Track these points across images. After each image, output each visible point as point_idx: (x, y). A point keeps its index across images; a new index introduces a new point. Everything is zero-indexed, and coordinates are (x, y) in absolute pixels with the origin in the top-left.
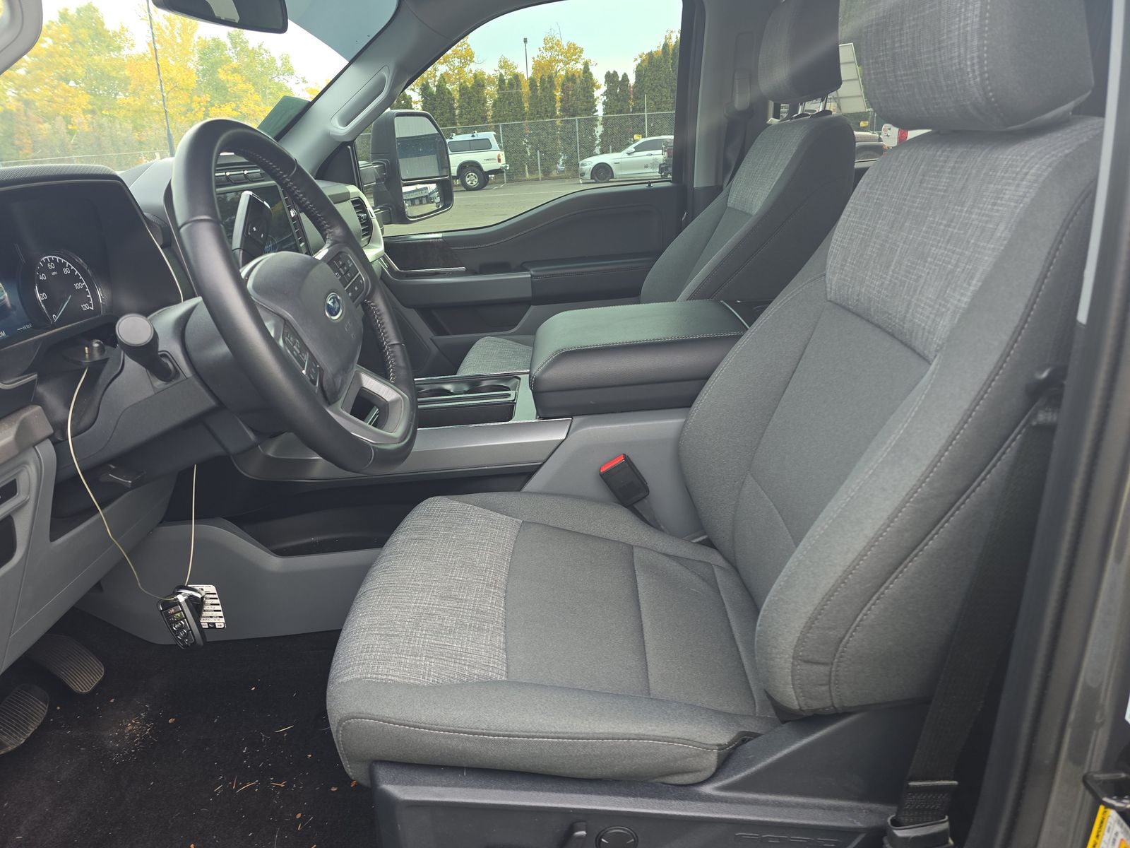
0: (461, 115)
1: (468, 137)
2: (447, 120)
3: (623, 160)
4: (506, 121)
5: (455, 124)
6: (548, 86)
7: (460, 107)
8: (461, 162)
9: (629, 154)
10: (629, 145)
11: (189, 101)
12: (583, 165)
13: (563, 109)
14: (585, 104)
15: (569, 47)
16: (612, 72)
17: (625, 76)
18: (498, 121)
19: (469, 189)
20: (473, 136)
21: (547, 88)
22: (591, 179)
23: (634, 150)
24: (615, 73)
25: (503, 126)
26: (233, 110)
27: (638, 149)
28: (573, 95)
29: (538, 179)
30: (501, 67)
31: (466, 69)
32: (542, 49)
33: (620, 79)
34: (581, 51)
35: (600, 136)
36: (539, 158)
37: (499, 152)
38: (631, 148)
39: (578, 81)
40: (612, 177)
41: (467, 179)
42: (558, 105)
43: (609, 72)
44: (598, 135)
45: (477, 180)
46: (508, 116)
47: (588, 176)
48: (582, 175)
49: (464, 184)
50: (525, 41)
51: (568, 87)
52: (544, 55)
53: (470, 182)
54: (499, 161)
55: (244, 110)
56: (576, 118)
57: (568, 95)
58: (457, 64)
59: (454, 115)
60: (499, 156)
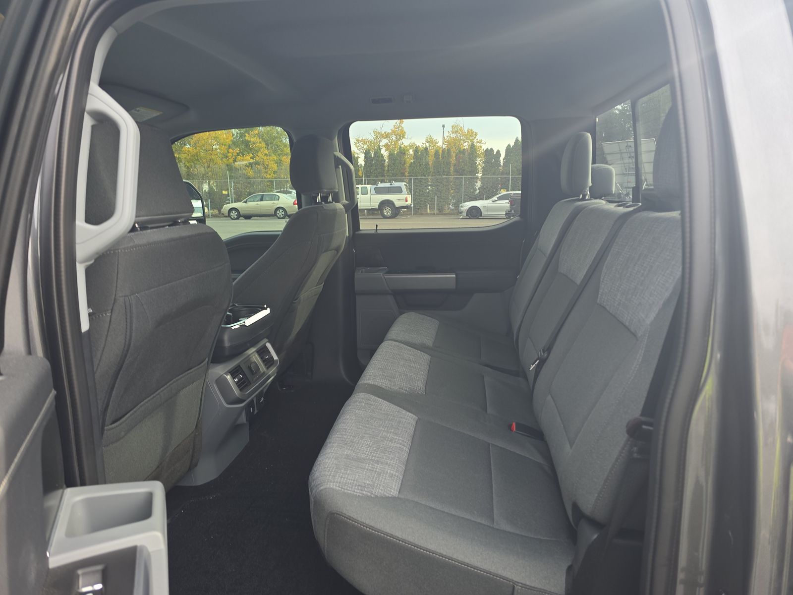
0: (388, 170)
1: (387, 185)
2: (379, 174)
3: (489, 205)
4: (416, 176)
5: (383, 176)
6: (447, 156)
7: (388, 166)
8: (381, 200)
9: (493, 201)
10: (494, 196)
11: (226, 151)
12: (462, 206)
13: (456, 171)
14: (470, 168)
15: (468, 131)
16: (489, 149)
17: (498, 152)
18: (412, 176)
19: (385, 217)
20: (391, 184)
21: (445, 157)
22: (467, 216)
23: (497, 199)
24: (492, 150)
25: (415, 179)
26: (251, 158)
27: (499, 199)
28: (463, 162)
29: (434, 214)
30: (427, 142)
31: (400, 142)
32: (450, 132)
33: (495, 153)
34: (476, 134)
35: (479, 189)
36: (436, 201)
37: (407, 196)
38: (495, 198)
39: (466, 153)
40: (481, 215)
41: (384, 211)
42: (452, 168)
43: (488, 149)
44: (477, 188)
45: (391, 212)
46: (419, 173)
47: (464, 214)
48: (461, 213)
49: (382, 214)
50: (443, 126)
51: (460, 157)
52: (451, 136)
53: (386, 213)
54: (406, 201)
55: (257, 158)
56: (463, 177)
57: (459, 161)
58: (394, 139)
59: (384, 170)
60: (406, 198)
